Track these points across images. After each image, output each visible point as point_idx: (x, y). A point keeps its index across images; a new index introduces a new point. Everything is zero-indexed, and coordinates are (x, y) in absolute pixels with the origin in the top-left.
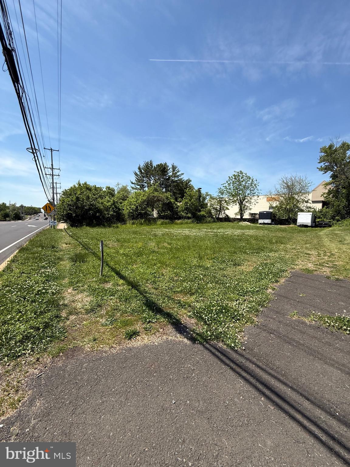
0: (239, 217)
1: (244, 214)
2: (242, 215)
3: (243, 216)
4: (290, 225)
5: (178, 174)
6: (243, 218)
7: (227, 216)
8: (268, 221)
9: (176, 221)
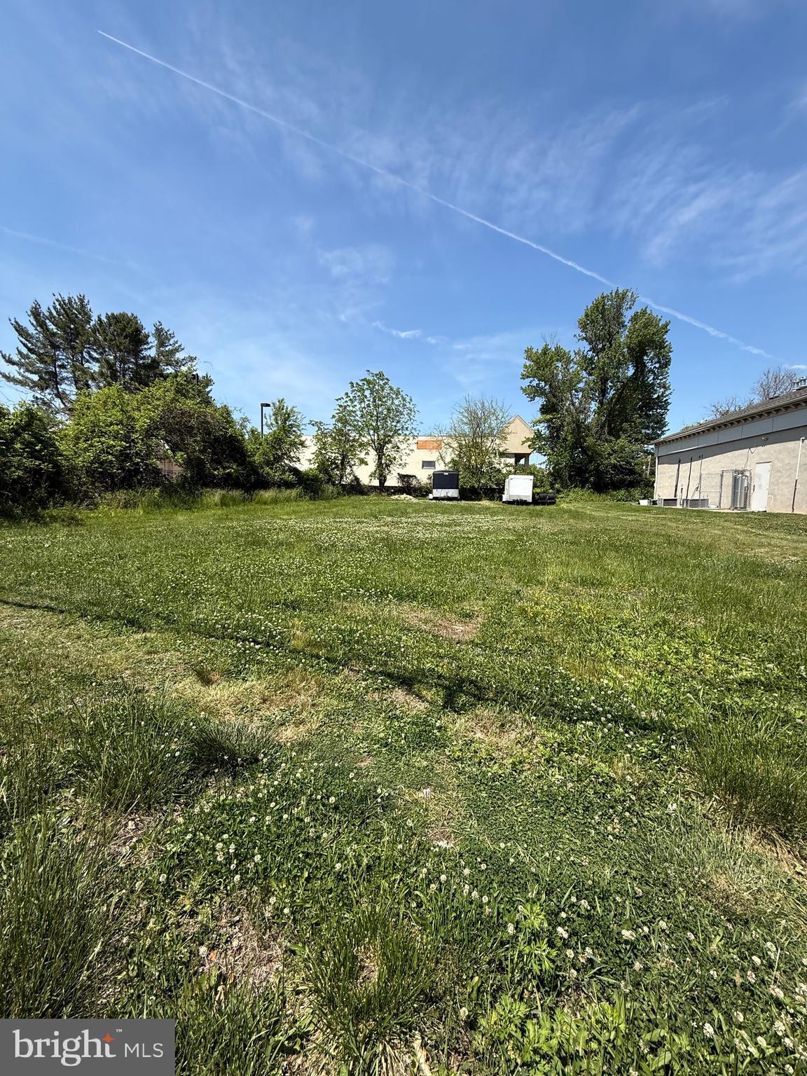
0: (376, 483)
1: (388, 477)
2: (383, 479)
3: (385, 481)
4: (480, 500)
5: (179, 356)
6: (386, 484)
7: (357, 479)
8: (453, 493)
9: (262, 492)
